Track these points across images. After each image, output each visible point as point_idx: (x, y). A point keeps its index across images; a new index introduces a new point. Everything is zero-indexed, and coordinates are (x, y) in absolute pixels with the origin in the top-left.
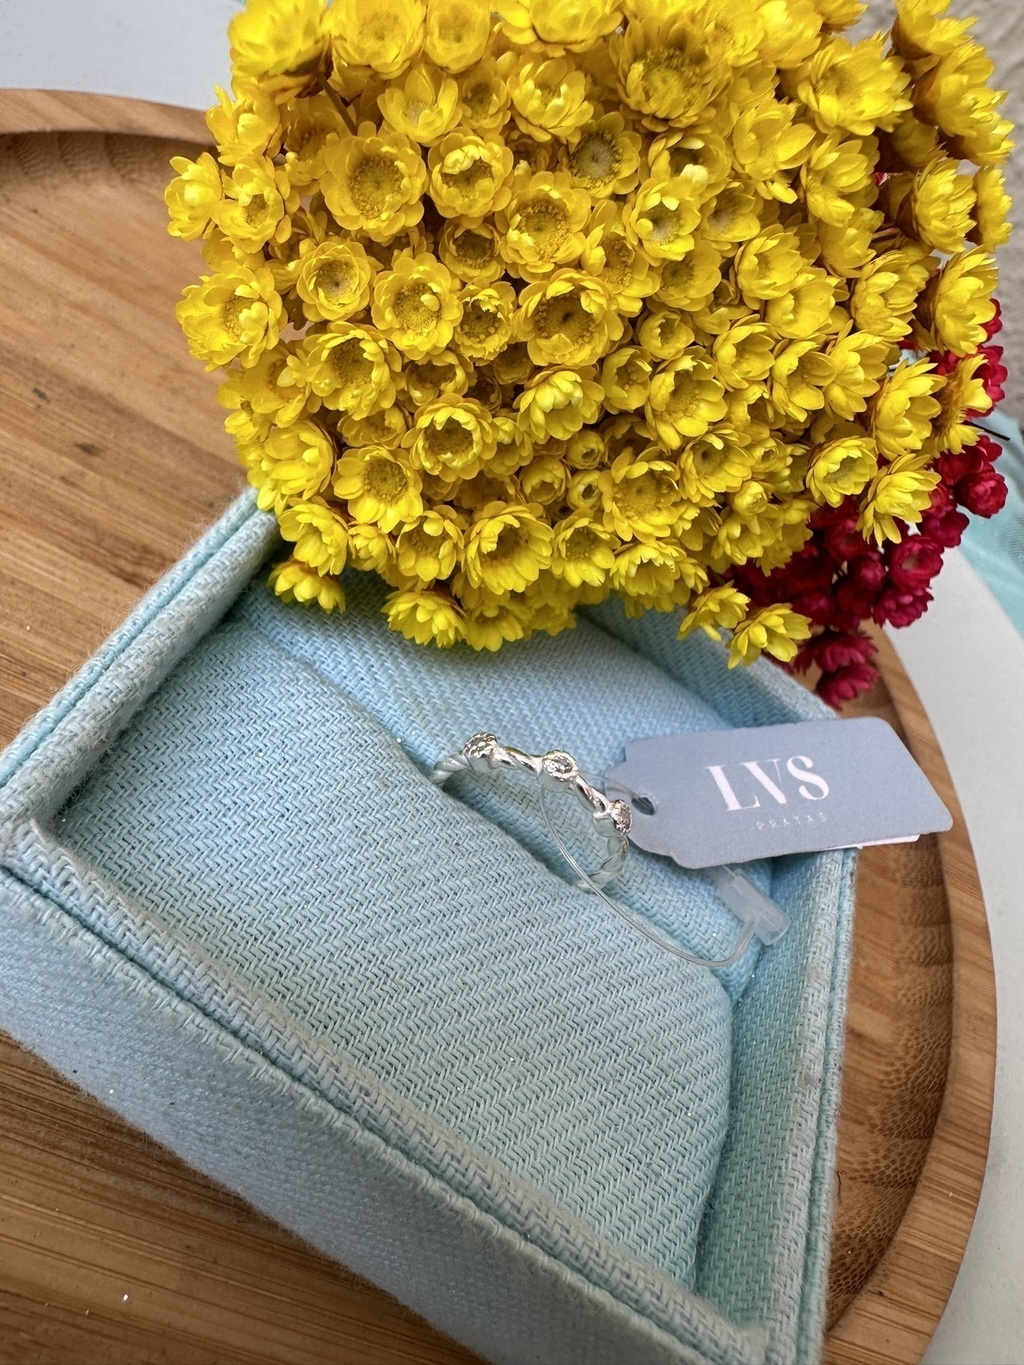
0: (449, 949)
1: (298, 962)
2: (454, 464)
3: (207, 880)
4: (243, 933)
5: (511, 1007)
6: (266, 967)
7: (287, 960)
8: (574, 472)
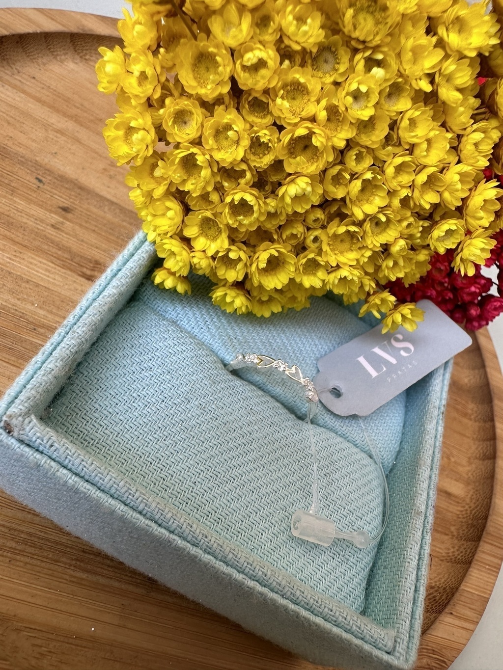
0: (248, 461)
1: (172, 473)
2: (245, 222)
3: (126, 435)
4: (144, 461)
5: (278, 487)
6: (156, 477)
7: (167, 472)
8: (309, 229)
